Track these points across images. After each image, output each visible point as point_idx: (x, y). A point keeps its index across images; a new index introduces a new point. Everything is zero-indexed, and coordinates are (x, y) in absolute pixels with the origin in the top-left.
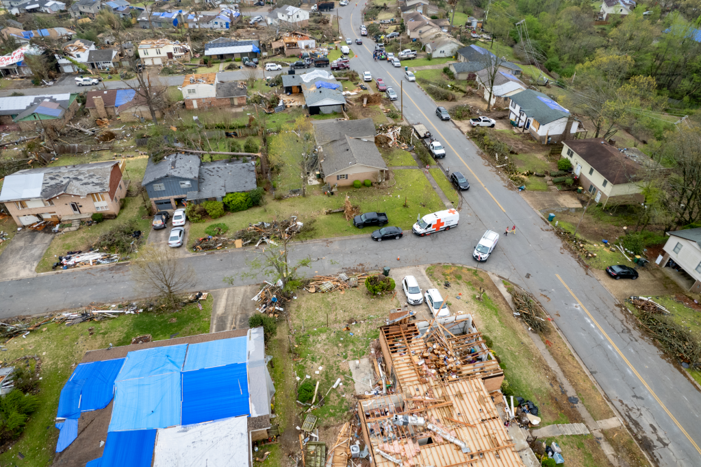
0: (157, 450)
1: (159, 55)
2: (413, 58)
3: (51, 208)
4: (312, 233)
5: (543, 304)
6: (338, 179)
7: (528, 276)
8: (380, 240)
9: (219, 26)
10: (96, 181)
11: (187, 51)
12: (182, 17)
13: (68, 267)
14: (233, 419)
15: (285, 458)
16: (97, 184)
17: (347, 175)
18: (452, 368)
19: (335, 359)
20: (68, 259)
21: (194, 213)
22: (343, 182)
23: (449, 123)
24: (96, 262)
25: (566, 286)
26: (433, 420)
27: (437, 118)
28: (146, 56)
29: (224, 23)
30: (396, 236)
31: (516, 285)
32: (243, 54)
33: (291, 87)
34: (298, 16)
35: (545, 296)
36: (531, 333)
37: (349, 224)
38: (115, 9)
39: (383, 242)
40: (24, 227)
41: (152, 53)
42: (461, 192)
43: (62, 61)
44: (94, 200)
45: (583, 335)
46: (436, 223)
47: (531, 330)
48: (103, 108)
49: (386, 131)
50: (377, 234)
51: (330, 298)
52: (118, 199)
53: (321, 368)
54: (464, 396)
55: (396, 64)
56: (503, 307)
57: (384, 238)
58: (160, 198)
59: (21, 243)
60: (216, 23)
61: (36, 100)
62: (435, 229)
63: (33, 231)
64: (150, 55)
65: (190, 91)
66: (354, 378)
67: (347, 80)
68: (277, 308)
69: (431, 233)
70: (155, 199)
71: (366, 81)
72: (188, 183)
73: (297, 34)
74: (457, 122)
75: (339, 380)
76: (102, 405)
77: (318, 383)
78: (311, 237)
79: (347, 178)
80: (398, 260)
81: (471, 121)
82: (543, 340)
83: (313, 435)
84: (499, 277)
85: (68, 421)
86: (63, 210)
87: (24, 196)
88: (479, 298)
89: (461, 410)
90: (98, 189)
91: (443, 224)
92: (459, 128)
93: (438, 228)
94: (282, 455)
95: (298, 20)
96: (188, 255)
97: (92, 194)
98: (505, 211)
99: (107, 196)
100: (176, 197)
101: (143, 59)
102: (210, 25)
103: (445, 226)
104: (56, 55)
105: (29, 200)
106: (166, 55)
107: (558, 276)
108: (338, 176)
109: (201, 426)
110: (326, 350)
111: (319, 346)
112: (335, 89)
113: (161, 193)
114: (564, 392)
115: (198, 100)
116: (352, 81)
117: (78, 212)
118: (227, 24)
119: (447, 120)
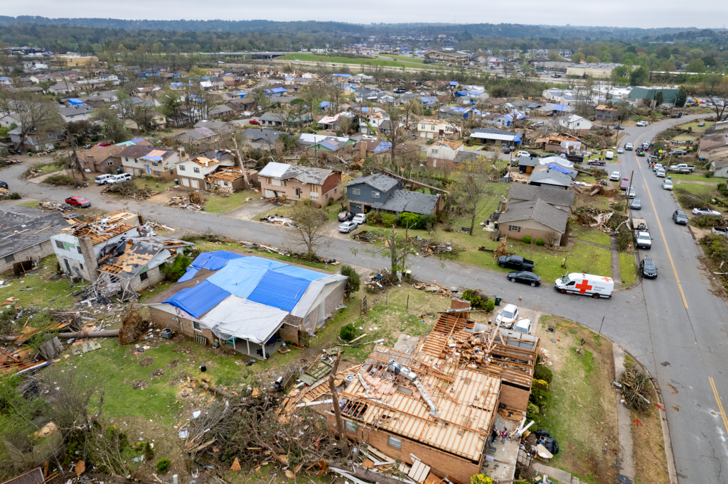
0: (222, 303)
1: (433, 131)
2: (687, 173)
3: (283, 189)
4: (454, 256)
5: (664, 393)
6: (510, 230)
7: (665, 364)
8: (513, 280)
9: (501, 123)
10: (317, 176)
11: (456, 132)
12: (473, 113)
13: (269, 222)
14: (279, 310)
15: (299, 360)
16: (317, 179)
17: (520, 228)
18: (477, 358)
19: (393, 328)
20: (273, 218)
21: (372, 218)
22: (514, 234)
23: (684, 229)
24: (286, 224)
25: (715, 391)
26: (425, 383)
27: (672, 220)
28: (423, 130)
29: (506, 121)
30: (532, 282)
31: (642, 366)
32: (503, 141)
33: (525, 167)
34: (578, 124)
35: (673, 387)
36: (622, 405)
37: (494, 262)
38: (424, 103)
39: (516, 284)
40: (265, 198)
41: (428, 128)
42: (644, 279)
43: (362, 124)
44: (311, 191)
45: (698, 439)
46: (581, 283)
47: (624, 403)
48: (365, 151)
49: (596, 214)
50: (514, 275)
51: (427, 296)
52: (329, 197)
53: (376, 328)
54: (472, 383)
55: (659, 174)
56: (605, 372)
57: (518, 280)
58: (354, 202)
59: (256, 205)
60: (499, 121)
61: (326, 139)
62: (579, 290)
63: (269, 201)
64: (426, 130)
65: (433, 151)
66: (396, 344)
67: (591, 175)
68: (378, 283)
69: (573, 294)
70: (351, 201)
71: (611, 180)
72: (378, 194)
73: (565, 135)
74: (694, 229)
75: (383, 340)
76: (214, 268)
77: (365, 335)
78: (451, 259)
79: (519, 231)
80: (520, 300)
81: (713, 229)
82: (632, 417)
83: (330, 358)
84: (625, 351)
85: (194, 269)
86: (290, 193)
87: (272, 175)
88: (578, 352)
89: (459, 389)
90: (316, 182)
91: (590, 287)
92: (693, 234)
93: (583, 291)
94: (298, 357)
95: (578, 128)
96: (347, 240)
97: (311, 184)
98: (687, 307)
99: (320, 189)
100: (366, 204)
101: (420, 132)
102: (494, 122)
103: (593, 291)
104: (360, 119)
105: (273, 178)
106: (438, 131)
107: (711, 381)
108: (510, 226)
109: (258, 305)
110: (390, 321)
111: (388, 316)
112: (566, 174)
113: (356, 197)
114: (617, 467)
115: (439, 160)
116: (596, 177)
117: (298, 196)
118: (509, 122)
119: (683, 224)
